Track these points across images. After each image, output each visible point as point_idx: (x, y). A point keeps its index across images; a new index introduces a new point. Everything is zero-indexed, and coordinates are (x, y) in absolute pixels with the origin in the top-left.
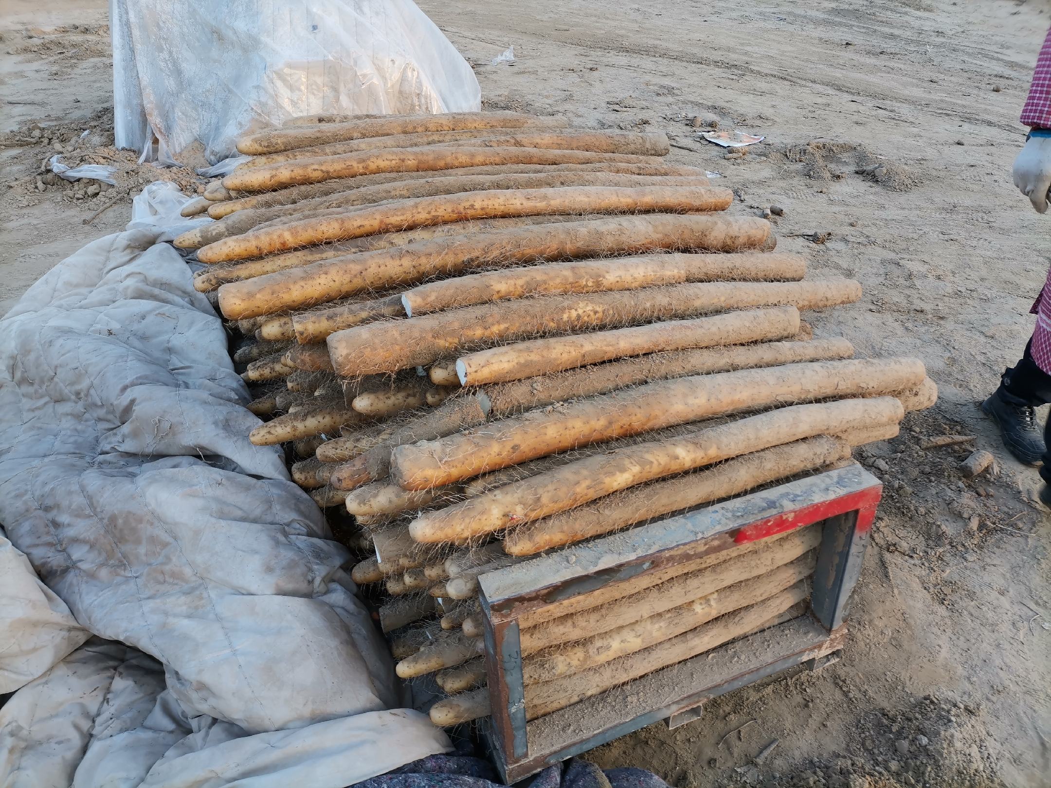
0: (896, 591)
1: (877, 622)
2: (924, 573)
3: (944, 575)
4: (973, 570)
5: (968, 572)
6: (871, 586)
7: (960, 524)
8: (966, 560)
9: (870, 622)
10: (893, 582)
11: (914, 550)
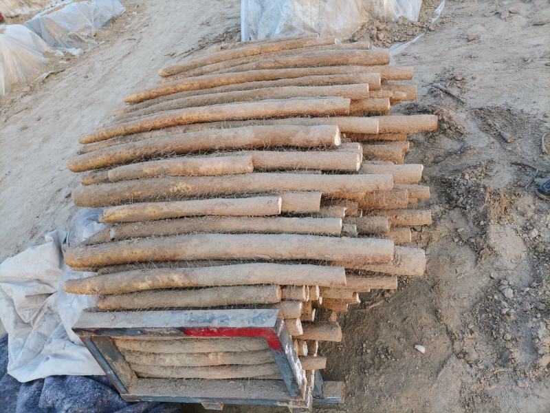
0: (435, 385)
1: (401, 399)
2: (470, 381)
3: (488, 388)
4: (516, 394)
5: (510, 394)
6: (420, 375)
7: (534, 357)
8: (517, 385)
9: (398, 398)
10: (438, 378)
11: (477, 362)
